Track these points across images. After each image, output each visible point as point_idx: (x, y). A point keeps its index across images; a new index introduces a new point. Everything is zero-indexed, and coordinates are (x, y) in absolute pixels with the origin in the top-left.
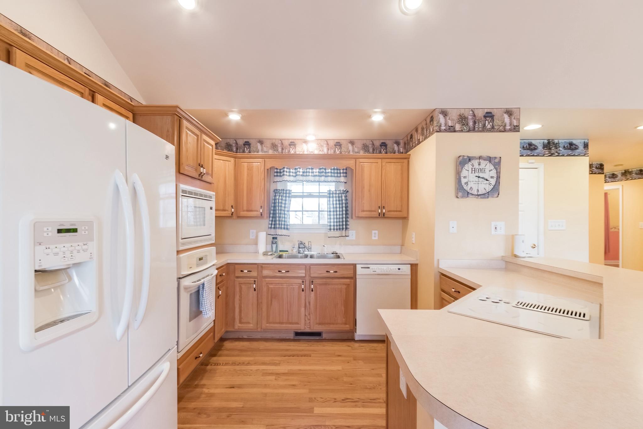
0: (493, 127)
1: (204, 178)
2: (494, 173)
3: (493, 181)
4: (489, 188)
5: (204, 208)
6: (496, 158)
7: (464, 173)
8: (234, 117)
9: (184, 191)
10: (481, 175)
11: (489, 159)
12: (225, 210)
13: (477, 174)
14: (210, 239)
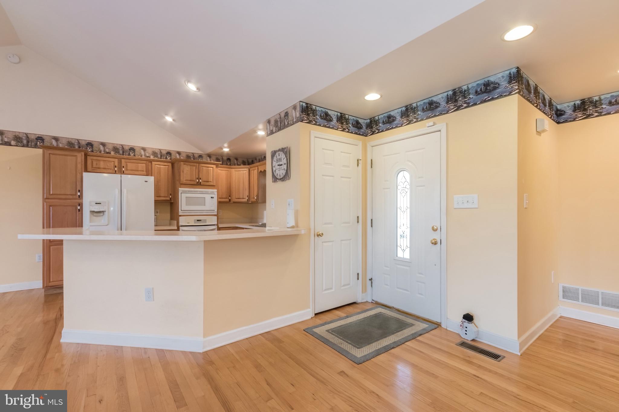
0: (288, 124)
1: (201, 184)
2: (285, 161)
3: (285, 167)
4: (284, 172)
5: (205, 198)
6: (285, 148)
7: (274, 163)
8: (226, 150)
9: (183, 191)
10: (281, 163)
11: (282, 150)
12: (244, 199)
13: (278, 164)
14: (213, 212)
